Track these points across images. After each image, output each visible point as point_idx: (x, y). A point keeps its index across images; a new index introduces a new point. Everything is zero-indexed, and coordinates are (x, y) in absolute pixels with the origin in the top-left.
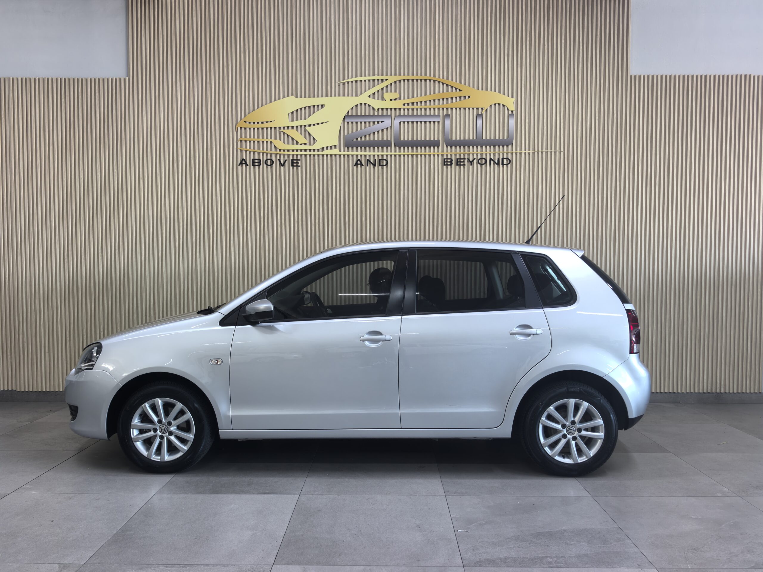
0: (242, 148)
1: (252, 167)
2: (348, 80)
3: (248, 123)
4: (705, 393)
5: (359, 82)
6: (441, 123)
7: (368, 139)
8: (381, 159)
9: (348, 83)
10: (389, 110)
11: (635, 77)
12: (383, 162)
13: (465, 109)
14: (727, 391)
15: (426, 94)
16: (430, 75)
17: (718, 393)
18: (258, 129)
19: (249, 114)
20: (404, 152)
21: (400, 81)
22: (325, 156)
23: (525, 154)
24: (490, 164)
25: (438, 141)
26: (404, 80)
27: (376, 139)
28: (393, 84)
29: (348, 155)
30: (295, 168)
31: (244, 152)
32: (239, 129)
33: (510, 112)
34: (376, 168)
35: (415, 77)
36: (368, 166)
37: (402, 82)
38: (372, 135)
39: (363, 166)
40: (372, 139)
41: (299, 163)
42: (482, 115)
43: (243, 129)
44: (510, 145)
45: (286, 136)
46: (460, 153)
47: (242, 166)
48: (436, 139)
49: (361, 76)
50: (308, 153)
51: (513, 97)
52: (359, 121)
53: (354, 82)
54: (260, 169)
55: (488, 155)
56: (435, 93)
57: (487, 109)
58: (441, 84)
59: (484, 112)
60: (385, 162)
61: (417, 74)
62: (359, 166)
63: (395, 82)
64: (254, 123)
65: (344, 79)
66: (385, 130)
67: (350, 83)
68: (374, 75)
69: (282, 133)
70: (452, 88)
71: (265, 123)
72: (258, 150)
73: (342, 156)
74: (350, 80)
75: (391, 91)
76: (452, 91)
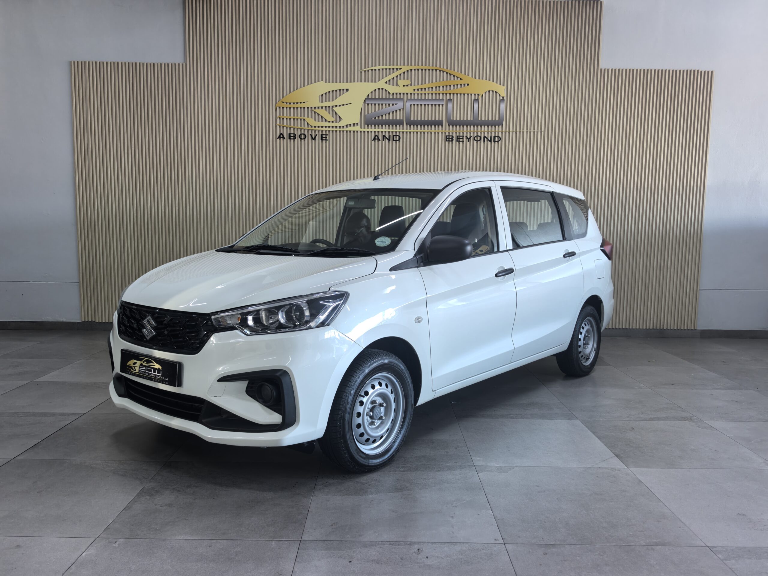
0: (280, 124)
1: (289, 140)
2: (368, 69)
3: (285, 103)
4: (651, 329)
5: (377, 70)
6: (444, 106)
7: (384, 118)
8: (395, 135)
9: (368, 71)
10: (402, 94)
11: (605, 70)
12: (396, 138)
13: (464, 94)
14: (669, 328)
15: (432, 82)
16: (436, 66)
17: (661, 329)
18: (294, 108)
19: (286, 95)
20: (414, 129)
21: (411, 70)
22: (348, 132)
23: (513, 133)
24: (484, 141)
25: (442, 121)
26: (415, 70)
27: (391, 118)
28: (406, 73)
29: (368, 132)
30: (324, 141)
31: (282, 127)
32: (278, 108)
33: (501, 98)
34: (391, 142)
35: (424, 67)
36: (384, 140)
37: (413, 71)
38: (387, 115)
39: (380, 140)
40: (387, 118)
41: (327, 137)
42: (478, 100)
43: (281, 108)
44: (500, 125)
45: (317, 114)
46: (460, 131)
47: (280, 139)
48: (440, 119)
49: (379, 65)
50: (334, 129)
51: (504, 85)
52: (377, 103)
53: (374, 71)
54: (295, 142)
55: (483, 133)
56: (440, 81)
57: (482, 95)
58: (445, 73)
59: (480, 97)
60: (398, 137)
61: (426, 65)
62: (376, 140)
63: (408, 71)
64: (290, 103)
65: (365, 68)
66: (398, 111)
67: (370, 71)
68: (390, 65)
69: (313, 112)
70: (454, 77)
71: (299, 103)
72: (293, 126)
73: (363, 132)
74: (370, 68)
75: (404, 79)
76: (454, 79)
